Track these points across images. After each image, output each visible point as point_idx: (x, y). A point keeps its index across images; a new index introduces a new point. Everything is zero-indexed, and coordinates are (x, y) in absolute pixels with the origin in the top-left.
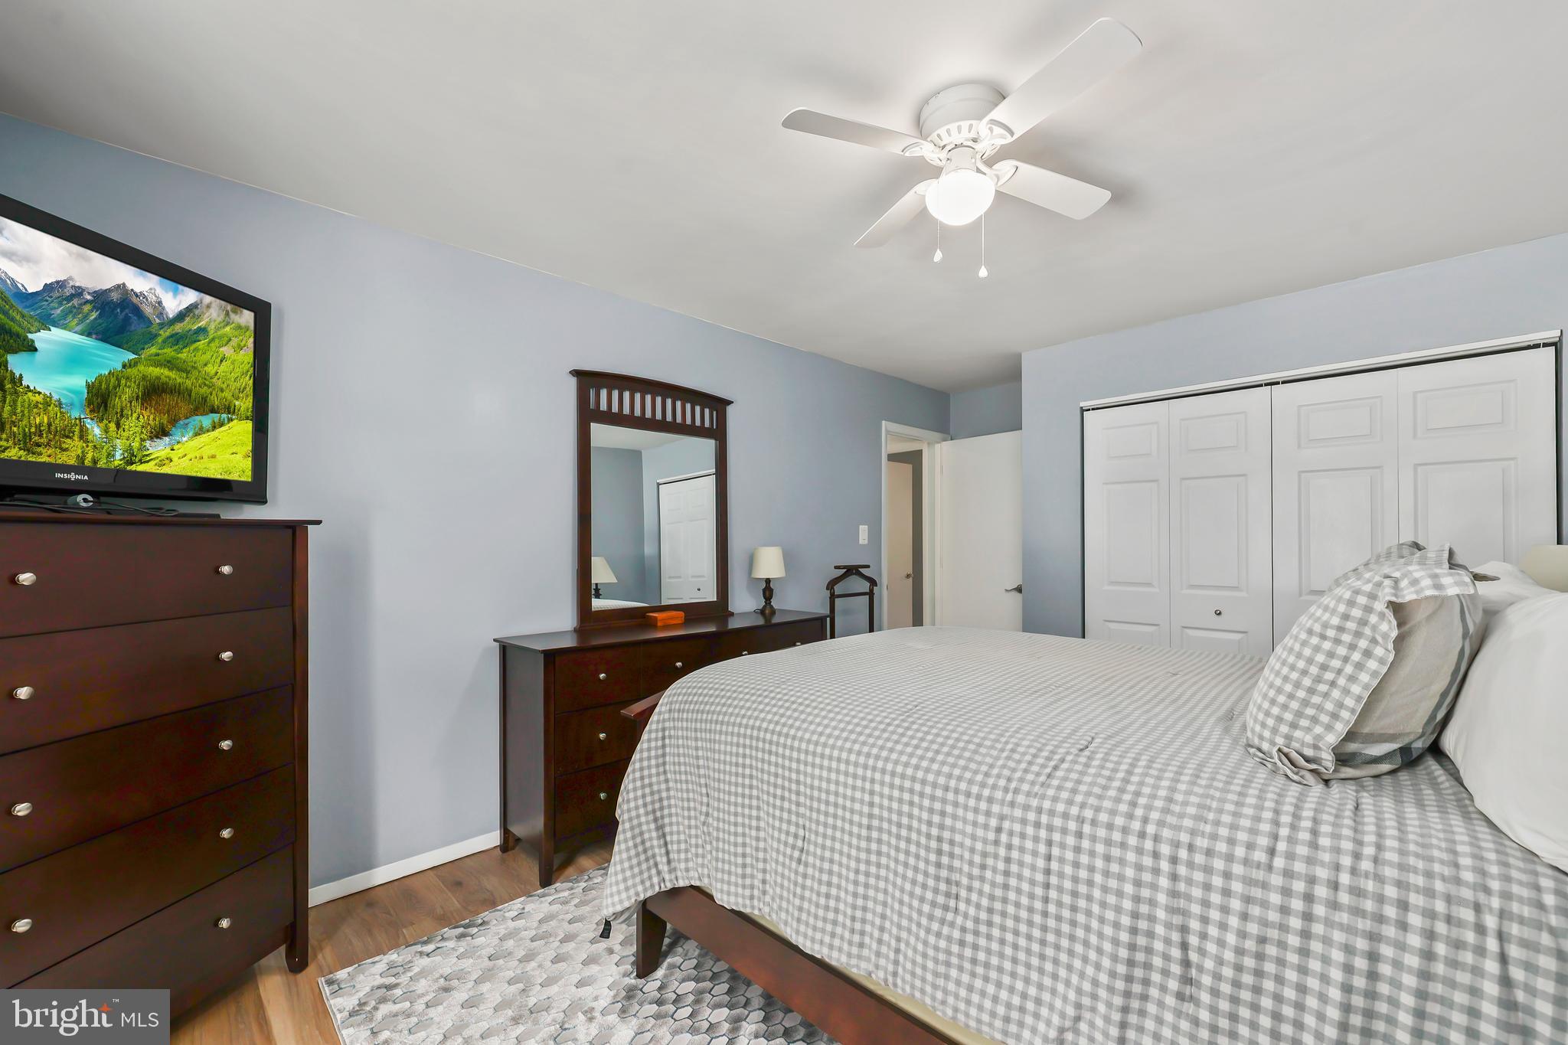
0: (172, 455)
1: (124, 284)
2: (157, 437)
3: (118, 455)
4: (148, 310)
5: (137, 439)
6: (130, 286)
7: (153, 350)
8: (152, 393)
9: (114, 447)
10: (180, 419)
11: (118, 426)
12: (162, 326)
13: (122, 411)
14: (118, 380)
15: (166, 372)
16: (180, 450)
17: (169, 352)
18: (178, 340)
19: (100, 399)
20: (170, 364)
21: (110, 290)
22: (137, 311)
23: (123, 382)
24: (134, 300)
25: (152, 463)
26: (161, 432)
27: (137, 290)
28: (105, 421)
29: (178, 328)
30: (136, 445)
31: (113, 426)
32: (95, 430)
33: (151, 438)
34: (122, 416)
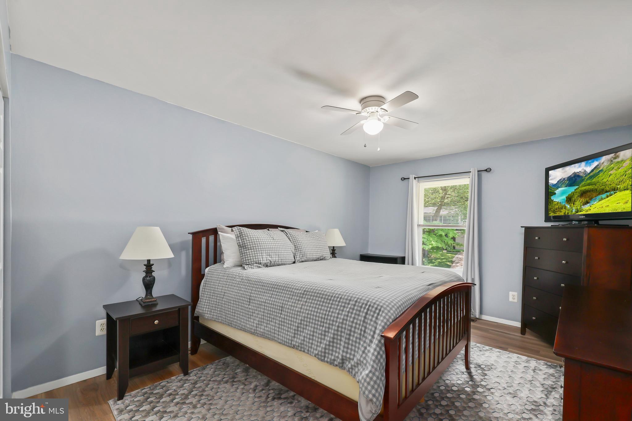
0: (591, 208)
1: (575, 172)
2: (585, 204)
3: (574, 211)
4: (581, 174)
5: (579, 206)
6: (576, 172)
7: (583, 183)
8: (583, 194)
9: (573, 209)
10: (593, 198)
11: (574, 204)
12: (586, 176)
13: (575, 200)
14: (574, 194)
15: (588, 187)
16: (593, 206)
17: (589, 181)
18: (592, 177)
19: (569, 200)
20: (589, 185)
21: (571, 175)
22: (579, 176)
23: (575, 194)
24: (578, 174)
25: (584, 211)
26: (587, 203)
27: (578, 171)
28: (570, 204)
29: (591, 174)
30: (579, 208)
31: (572, 205)
32: (568, 206)
33: (583, 205)
34: (575, 201)
